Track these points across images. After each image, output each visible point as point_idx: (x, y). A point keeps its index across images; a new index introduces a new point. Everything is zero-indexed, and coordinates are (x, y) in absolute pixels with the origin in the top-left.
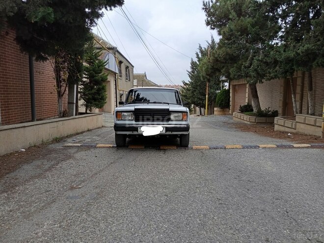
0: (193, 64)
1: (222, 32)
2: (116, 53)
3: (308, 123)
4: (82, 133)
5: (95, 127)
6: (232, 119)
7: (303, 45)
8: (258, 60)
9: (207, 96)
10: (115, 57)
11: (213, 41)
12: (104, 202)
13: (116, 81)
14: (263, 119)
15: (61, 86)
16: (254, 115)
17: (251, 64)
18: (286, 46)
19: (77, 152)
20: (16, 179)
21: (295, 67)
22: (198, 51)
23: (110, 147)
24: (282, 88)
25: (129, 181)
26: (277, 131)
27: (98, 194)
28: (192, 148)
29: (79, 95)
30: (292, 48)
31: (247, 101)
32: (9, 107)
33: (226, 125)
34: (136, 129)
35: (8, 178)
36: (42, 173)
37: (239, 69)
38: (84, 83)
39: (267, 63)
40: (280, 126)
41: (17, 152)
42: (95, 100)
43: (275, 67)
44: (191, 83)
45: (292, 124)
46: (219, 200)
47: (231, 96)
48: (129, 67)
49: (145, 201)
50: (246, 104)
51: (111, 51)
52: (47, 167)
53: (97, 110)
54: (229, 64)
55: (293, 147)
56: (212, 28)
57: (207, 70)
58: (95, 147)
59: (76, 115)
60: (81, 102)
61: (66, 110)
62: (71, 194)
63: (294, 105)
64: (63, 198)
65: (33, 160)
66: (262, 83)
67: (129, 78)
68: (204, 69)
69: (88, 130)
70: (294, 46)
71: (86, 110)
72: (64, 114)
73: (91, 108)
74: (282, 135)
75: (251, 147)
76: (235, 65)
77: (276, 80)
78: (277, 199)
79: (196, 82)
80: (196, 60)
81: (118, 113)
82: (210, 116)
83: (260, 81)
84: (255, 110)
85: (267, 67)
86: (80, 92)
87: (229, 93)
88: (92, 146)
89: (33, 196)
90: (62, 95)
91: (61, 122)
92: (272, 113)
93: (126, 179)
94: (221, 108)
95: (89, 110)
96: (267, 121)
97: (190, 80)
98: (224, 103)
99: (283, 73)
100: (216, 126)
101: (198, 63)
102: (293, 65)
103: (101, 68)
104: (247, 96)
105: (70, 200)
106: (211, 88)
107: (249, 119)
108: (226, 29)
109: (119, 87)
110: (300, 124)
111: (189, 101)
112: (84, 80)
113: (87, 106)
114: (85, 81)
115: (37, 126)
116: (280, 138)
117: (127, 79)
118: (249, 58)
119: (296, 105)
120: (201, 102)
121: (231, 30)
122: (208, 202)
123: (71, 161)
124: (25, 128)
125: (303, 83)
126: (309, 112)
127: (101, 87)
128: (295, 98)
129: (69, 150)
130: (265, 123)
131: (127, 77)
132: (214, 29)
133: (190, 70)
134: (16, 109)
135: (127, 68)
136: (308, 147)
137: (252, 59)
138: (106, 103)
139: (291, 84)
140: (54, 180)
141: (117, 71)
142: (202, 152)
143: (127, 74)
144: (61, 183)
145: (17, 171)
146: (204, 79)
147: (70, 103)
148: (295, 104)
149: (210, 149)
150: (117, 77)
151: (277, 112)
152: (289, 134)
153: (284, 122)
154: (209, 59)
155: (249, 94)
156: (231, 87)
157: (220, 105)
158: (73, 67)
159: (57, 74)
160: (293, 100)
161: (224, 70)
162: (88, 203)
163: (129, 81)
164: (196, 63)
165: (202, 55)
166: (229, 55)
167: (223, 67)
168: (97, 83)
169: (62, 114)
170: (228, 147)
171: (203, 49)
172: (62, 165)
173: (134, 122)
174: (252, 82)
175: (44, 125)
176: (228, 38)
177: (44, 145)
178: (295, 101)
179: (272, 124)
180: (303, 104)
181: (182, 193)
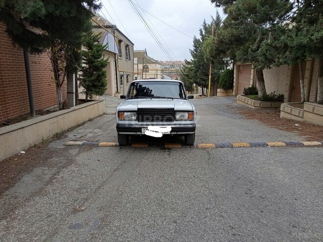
0: (196, 42)
1: (228, 11)
2: (115, 31)
3: (317, 113)
4: (83, 124)
5: (97, 115)
6: (235, 101)
7: (317, 29)
8: (267, 45)
9: (210, 77)
10: (114, 36)
11: (218, 18)
12: (110, 233)
13: (116, 61)
14: (268, 104)
15: (59, 76)
16: (259, 99)
17: (258, 47)
18: (298, 29)
19: (79, 153)
20: (16, 197)
21: (306, 54)
22: (202, 28)
23: (112, 146)
24: (290, 71)
25: (134, 199)
26: (283, 119)
27: (103, 220)
28: (197, 147)
29: (78, 82)
30: (304, 32)
31: (251, 83)
32: (6, 101)
33: (230, 110)
34: (139, 130)
35: (7, 195)
36: (42, 188)
37: (246, 52)
38: (83, 69)
39: (276, 48)
40: (287, 114)
41: (16, 155)
42: (95, 86)
43: (285, 51)
44: (194, 62)
45: (299, 112)
46: (233, 228)
47: (235, 76)
48: (129, 45)
49: (152, 231)
50: (251, 86)
51: (109, 30)
52: (47, 178)
53: (97, 97)
54: (235, 46)
55: (303, 146)
56: (217, 6)
57: (211, 52)
58: (97, 146)
59: (76, 105)
60: (81, 89)
61: (65, 102)
62: (73, 220)
63: (302, 91)
64: (65, 227)
65: (33, 166)
66: (270, 68)
67: (130, 57)
68: (208, 50)
69: (90, 120)
70: (308, 31)
71: (87, 98)
72: (64, 106)
73: (91, 96)
74: (288, 125)
75: (259, 145)
76: (242, 47)
77: (286, 66)
78: (294, 227)
79: (199, 62)
80: (199, 37)
81: (120, 113)
82: (212, 98)
83: (267, 66)
84: (260, 94)
85: (277, 52)
86: (79, 79)
87: (234, 73)
88: (94, 145)
89: (34, 224)
90: (61, 85)
91: (61, 117)
92: (278, 97)
93: (131, 195)
94: (225, 89)
95: (90, 98)
96: (273, 106)
97: (193, 59)
98: (228, 85)
99: (293, 59)
100: (220, 110)
101: (201, 41)
102: (305, 52)
103: (100, 52)
104: (252, 77)
105: (73, 230)
106: (214, 68)
107: (254, 103)
108: (232, 8)
109: (120, 68)
110: (308, 113)
111: (192, 81)
112: (84, 65)
113: (87, 94)
114: (84, 67)
115: (37, 124)
116: (287, 130)
117: (127, 58)
118: (257, 40)
119: (303, 91)
120: (204, 83)
121: (239, 10)
122: (221, 231)
123: (73, 167)
124: (24, 129)
125: (312, 67)
126: (318, 100)
127: (100, 73)
128: (303, 83)
129: (71, 151)
130: (270, 108)
131: (127, 56)
132: (219, 6)
133: (193, 48)
134: (13, 102)
135: (127, 46)
136: (318, 146)
137: (261, 41)
138: (106, 89)
139: (300, 68)
140: (56, 198)
141: (117, 52)
142: (208, 152)
143: (126, 53)
144: (63, 203)
145: (17, 184)
146: (208, 61)
147: (70, 93)
148: (303, 89)
149: (216, 147)
150: (116, 57)
151: (282, 96)
152: (297, 125)
153: (291, 110)
154: (214, 39)
155: (254, 76)
156: (235, 68)
157: (223, 86)
158: (70, 55)
159: (55, 64)
160: (301, 86)
161: (229, 51)
162: (92, 234)
163: (130, 60)
164: (199, 40)
165: (205, 32)
166: (235, 36)
167: (229, 49)
168: (97, 68)
169: (61, 107)
170: (235, 145)
171: (207, 25)
172: (64, 173)
173: (137, 122)
174: (259, 67)
175: (43, 122)
176: (235, 17)
177: (45, 143)
178: (303, 87)
179: (277, 109)
180: (311, 89)
181: (192, 218)
